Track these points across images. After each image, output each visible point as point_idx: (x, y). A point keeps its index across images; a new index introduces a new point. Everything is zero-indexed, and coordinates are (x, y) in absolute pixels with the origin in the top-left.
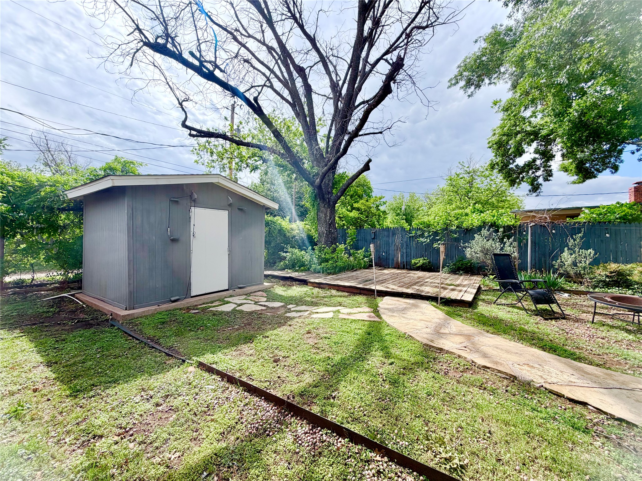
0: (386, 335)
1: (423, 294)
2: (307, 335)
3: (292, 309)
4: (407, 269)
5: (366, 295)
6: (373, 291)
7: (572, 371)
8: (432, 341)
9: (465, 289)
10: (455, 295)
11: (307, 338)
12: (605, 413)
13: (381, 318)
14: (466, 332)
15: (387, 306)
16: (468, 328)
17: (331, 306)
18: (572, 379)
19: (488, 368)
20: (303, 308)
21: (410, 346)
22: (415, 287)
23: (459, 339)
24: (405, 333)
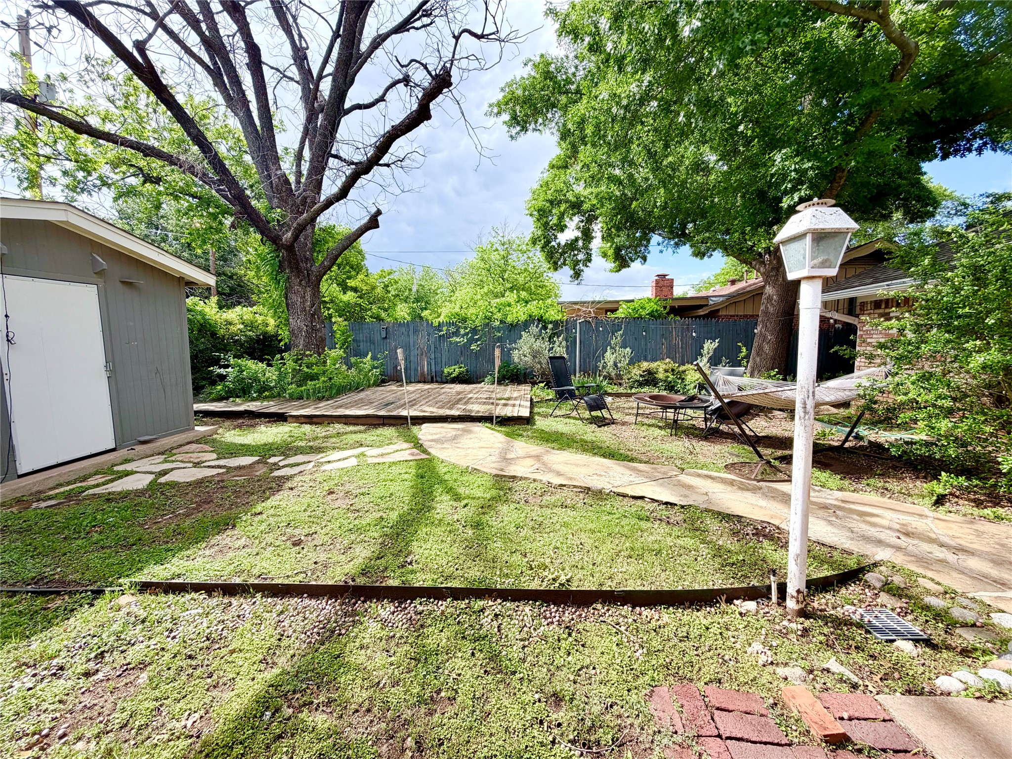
0: (445, 473)
1: (473, 414)
2: (330, 497)
3: (281, 464)
4: (437, 382)
5: (394, 425)
6: (405, 418)
7: (629, 472)
8: (502, 470)
9: (517, 402)
10: (509, 412)
11: (332, 500)
12: (657, 501)
13: (429, 454)
14: (533, 453)
15: (430, 437)
16: (534, 448)
17: (346, 449)
18: (631, 479)
19: (565, 486)
20: (299, 458)
21: (479, 482)
22: (459, 406)
23: (530, 462)
24: (468, 467)
